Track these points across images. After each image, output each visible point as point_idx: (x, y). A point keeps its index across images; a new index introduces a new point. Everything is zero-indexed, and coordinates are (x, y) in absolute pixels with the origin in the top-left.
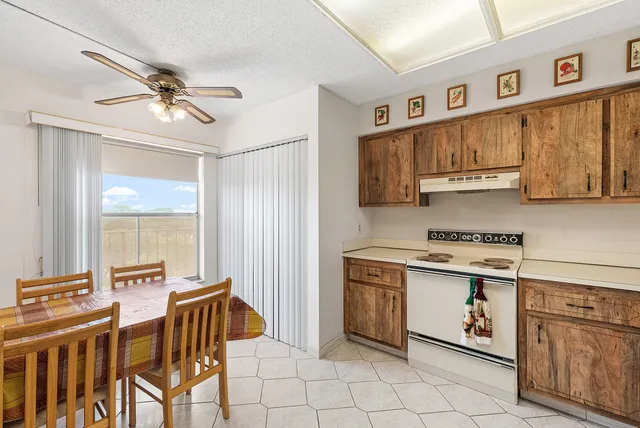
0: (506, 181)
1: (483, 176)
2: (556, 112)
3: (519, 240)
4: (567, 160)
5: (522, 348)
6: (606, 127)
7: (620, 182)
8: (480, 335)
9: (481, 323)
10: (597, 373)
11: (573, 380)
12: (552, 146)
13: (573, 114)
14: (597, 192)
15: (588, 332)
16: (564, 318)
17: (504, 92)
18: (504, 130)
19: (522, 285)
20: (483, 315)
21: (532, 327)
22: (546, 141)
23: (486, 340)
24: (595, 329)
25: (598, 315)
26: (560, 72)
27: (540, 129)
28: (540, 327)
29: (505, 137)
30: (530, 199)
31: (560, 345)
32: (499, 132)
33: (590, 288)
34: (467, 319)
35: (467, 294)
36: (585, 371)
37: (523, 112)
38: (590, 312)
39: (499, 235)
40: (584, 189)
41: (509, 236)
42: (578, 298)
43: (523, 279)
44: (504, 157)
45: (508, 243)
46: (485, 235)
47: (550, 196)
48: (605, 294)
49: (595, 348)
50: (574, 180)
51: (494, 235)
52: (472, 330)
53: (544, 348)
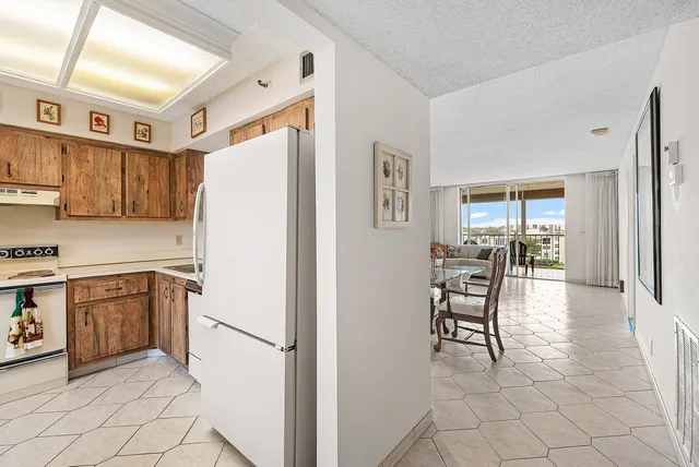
0: (48, 198)
1: (19, 191)
2: (91, 151)
3: (55, 251)
4: (99, 188)
5: (71, 336)
6: (123, 171)
7: (131, 207)
8: (30, 341)
9: (31, 329)
10: (125, 329)
11: (110, 341)
12: (87, 175)
13: (104, 157)
14: (118, 213)
15: (119, 304)
16: (104, 300)
17: (44, 117)
18: (44, 152)
19: (71, 284)
20: (33, 321)
21: (80, 317)
22: (83, 170)
23: (38, 343)
24: (121, 302)
25: (124, 292)
26: (94, 123)
27: (79, 160)
28: (86, 314)
29: (45, 159)
30: (70, 216)
31: (101, 321)
32: (38, 152)
33: (119, 275)
34: (15, 331)
35: (13, 307)
36: (117, 331)
37: (64, 142)
38: (120, 291)
39: (32, 249)
40: (110, 210)
41: (44, 249)
42: (113, 283)
43: (71, 280)
44: (44, 176)
45: (44, 255)
46: (14, 250)
47: (86, 214)
48: (128, 277)
49: (122, 313)
50: (104, 203)
51: (26, 250)
52: (21, 339)
53: (90, 328)
